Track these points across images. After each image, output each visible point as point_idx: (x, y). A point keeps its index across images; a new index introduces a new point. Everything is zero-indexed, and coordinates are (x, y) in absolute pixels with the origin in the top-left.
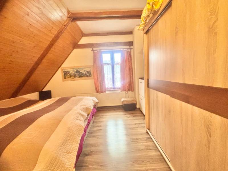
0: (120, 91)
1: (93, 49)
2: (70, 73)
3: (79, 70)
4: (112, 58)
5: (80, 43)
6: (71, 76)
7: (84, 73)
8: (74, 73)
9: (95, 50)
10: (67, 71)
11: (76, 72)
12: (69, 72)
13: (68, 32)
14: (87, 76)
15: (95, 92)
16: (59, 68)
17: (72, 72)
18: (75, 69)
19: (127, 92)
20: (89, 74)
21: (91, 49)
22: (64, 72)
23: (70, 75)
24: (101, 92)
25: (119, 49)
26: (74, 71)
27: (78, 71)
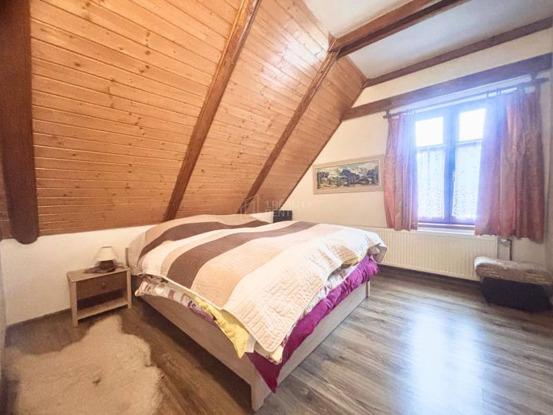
0: (472, 233)
1: (388, 112)
2: (329, 177)
3: (349, 169)
4: (451, 129)
5: (357, 104)
6: (330, 182)
7: (361, 175)
8: (336, 176)
9: (394, 115)
10: (324, 173)
11: (341, 174)
12: (326, 175)
13: (329, 86)
14: (367, 182)
15: (386, 225)
16: (309, 166)
17: (333, 174)
18: (341, 166)
19: (504, 240)
20: (373, 178)
21: (384, 113)
22: (318, 174)
23: (329, 180)
24: (403, 228)
25: (483, 93)
26: (337, 171)
27: (346, 172)
